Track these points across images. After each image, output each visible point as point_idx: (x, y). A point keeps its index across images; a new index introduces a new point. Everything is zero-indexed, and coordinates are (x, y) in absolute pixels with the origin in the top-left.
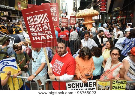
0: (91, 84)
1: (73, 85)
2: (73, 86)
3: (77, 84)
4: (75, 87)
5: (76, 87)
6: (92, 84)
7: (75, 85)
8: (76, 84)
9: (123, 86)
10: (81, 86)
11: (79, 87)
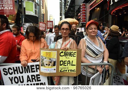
0: (34, 69)
1: (10, 70)
2: (11, 73)
3: (15, 69)
4: (12, 72)
5: (15, 74)
6: (35, 67)
7: (12, 71)
8: (13, 68)
9: (72, 61)
10: (21, 71)
11: (18, 73)
